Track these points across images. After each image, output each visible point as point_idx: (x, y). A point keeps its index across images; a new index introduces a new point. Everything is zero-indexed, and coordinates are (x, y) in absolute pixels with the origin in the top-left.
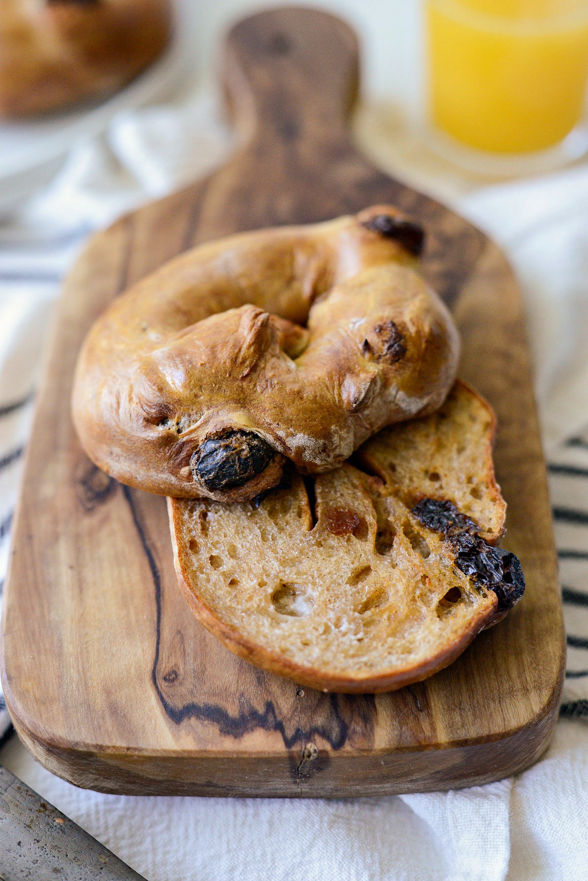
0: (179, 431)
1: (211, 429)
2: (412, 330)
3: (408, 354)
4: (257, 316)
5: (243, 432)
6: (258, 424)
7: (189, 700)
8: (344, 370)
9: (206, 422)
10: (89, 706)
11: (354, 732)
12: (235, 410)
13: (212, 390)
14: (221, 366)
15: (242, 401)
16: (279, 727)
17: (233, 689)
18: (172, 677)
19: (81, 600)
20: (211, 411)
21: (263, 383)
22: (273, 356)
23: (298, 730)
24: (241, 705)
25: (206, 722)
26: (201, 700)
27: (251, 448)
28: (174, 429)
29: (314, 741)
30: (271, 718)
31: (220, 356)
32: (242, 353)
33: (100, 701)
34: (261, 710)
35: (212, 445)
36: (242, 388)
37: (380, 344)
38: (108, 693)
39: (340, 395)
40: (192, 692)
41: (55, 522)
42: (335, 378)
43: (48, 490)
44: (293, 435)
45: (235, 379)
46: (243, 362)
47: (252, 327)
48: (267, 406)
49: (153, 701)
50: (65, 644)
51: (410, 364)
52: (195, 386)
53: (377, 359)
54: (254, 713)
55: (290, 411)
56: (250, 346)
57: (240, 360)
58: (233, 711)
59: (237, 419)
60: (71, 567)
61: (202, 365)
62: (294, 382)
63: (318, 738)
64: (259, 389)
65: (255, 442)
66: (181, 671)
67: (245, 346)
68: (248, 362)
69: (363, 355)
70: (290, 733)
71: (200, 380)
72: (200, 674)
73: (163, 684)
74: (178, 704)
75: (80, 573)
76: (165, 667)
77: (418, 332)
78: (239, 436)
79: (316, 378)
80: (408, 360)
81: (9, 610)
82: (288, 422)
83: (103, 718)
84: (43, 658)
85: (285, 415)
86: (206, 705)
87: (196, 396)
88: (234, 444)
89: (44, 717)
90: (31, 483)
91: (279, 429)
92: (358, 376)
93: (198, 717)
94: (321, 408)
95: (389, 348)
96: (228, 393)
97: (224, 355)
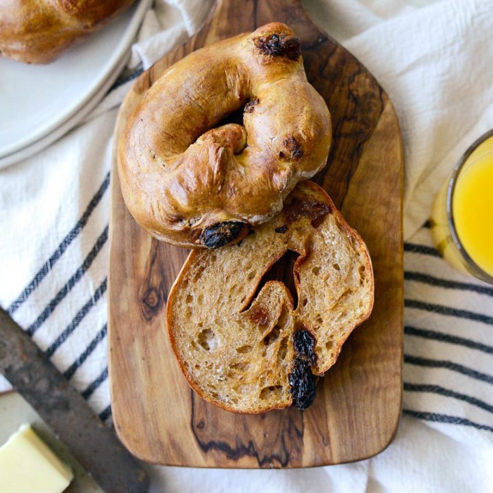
0: (190, 225)
1: (207, 224)
2: (305, 137)
3: (305, 153)
4: (217, 150)
5: (225, 223)
6: (233, 216)
7: (210, 439)
8: (272, 171)
9: (204, 221)
10: (161, 443)
11: (293, 458)
12: (218, 212)
13: (204, 203)
14: (206, 189)
15: (221, 206)
16: (256, 455)
17: (232, 433)
18: (201, 425)
19: (151, 380)
20: (206, 214)
21: (230, 191)
22: (231, 170)
23: (265, 457)
24: (237, 442)
25: (220, 452)
26: (217, 439)
27: (231, 230)
28: (187, 225)
29: (273, 463)
30: (251, 449)
31: (203, 182)
32: (215, 177)
33: (165, 440)
34: (247, 445)
35: (210, 233)
36: (219, 198)
37: (289, 152)
38: (170, 435)
39: (272, 186)
40: (211, 434)
41: (131, 328)
42: (267, 176)
43: (124, 306)
44: (251, 217)
45: (215, 194)
46: (217, 183)
47: (216, 158)
48: (235, 205)
49: (193, 440)
50: (145, 407)
51: (307, 158)
52: (194, 204)
53: (289, 160)
54: (243, 446)
55: (247, 206)
56: (218, 172)
57: (215, 182)
58: (233, 446)
59: (220, 216)
60: (143, 359)
61: (195, 191)
62: (247, 186)
63: (275, 461)
64: (228, 196)
65: (233, 226)
66: (206, 422)
67: (215, 172)
68: (219, 182)
69: (280, 159)
70: (261, 458)
71: (196, 200)
72: (215, 425)
73: (197, 430)
74: (206, 441)
75: (148, 362)
76: (197, 419)
77: (308, 138)
78: (223, 225)
79: (257, 179)
80: (305, 156)
81: (114, 387)
82: (248, 212)
83: (169, 449)
84: (135, 415)
85: (245, 209)
86: (219, 442)
87: (196, 209)
88: (222, 231)
89: (139, 449)
90: (115, 302)
91: (244, 216)
92: (280, 173)
93: (215, 449)
94: (263, 197)
95: (294, 154)
96: (212, 204)
97: (205, 180)
